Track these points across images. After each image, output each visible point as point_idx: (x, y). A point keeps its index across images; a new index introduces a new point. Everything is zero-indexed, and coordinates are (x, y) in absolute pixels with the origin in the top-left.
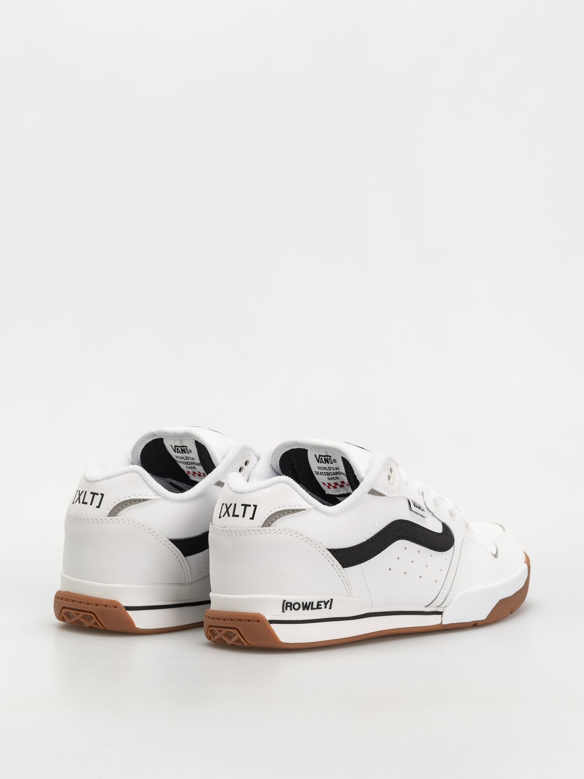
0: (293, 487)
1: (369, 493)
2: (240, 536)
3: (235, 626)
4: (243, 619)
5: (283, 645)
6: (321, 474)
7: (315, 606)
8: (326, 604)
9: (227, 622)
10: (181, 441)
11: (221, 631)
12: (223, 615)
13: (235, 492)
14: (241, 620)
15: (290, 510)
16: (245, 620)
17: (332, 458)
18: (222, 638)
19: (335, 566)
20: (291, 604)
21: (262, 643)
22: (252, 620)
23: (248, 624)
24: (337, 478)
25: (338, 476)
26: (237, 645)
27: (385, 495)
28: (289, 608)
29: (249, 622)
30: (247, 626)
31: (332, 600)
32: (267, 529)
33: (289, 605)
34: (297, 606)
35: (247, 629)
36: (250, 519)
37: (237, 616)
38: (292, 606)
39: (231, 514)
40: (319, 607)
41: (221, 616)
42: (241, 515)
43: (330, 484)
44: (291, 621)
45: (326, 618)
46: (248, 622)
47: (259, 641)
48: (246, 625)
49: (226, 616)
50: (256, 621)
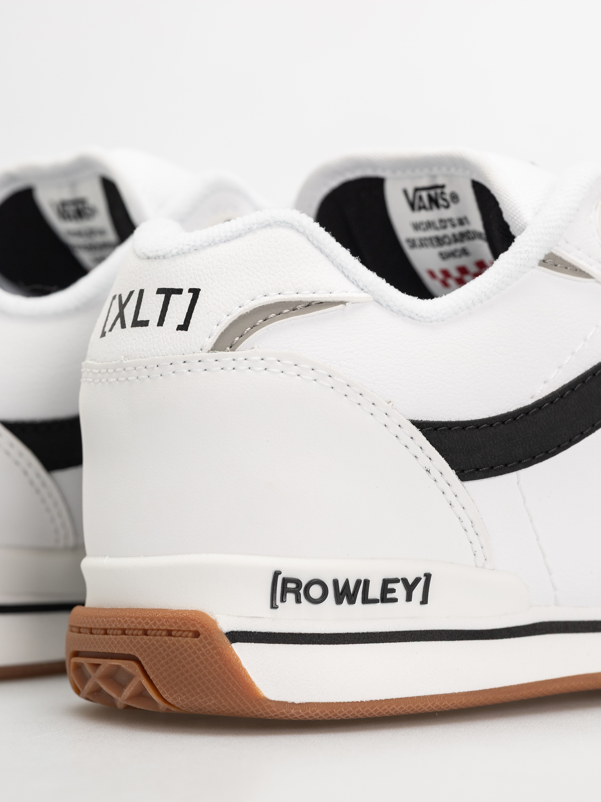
0: (311, 239)
1: (543, 263)
2: (148, 380)
3: (131, 650)
4: (153, 630)
5: (269, 707)
6: (423, 243)
7: (375, 592)
8: (410, 588)
9: (110, 639)
10: (73, 185)
11: (98, 665)
12: (101, 617)
13: (143, 259)
14: (149, 632)
15: (300, 303)
16: (159, 632)
17: (448, 191)
18: (101, 688)
19: (435, 473)
20: (298, 583)
21: (205, 702)
22: (178, 631)
23: (166, 642)
24: (465, 252)
25: (467, 244)
26: (138, 707)
27: (591, 274)
28: (291, 597)
29: (170, 637)
30: (165, 650)
31: (428, 576)
32: (226, 356)
33: (291, 586)
34: (316, 592)
35: (163, 658)
36: (177, 330)
37: (137, 618)
38: (302, 592)
39: (129, 319)
40: (389, 596)
41: (98, 622)
42: (154, 319)
43: (446, 273)
44: (296, 634)
45: (410, 632)
46: (166, 638)
47: (198, 694)
48: (161, 646)
49: (108, 621)
50: (190, 634)
